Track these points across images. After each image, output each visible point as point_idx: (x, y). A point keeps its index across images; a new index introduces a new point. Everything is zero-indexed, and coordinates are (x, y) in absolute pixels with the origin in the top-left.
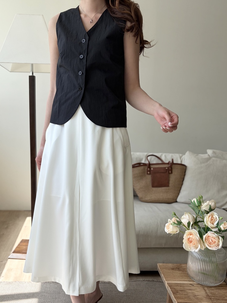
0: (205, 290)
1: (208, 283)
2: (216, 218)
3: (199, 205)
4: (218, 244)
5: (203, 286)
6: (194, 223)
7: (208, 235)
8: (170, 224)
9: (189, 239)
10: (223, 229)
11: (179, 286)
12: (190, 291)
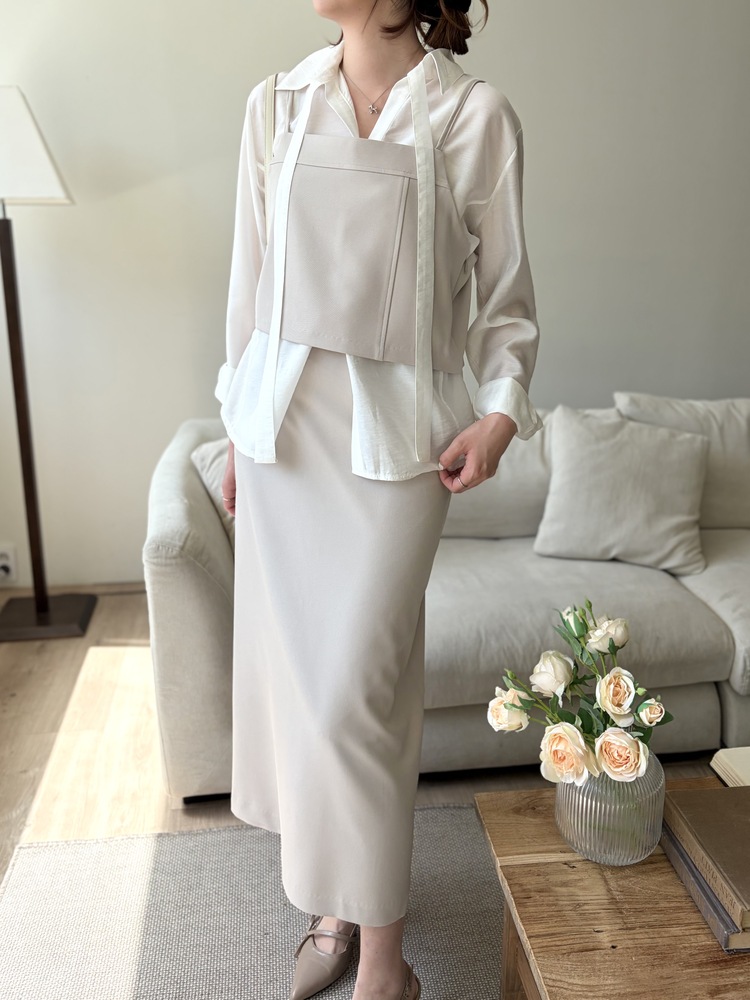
0: (606, 881)
1: (613, 859)
2: (628, 687)
3: (582, 633)
4: (636, 764)
5: (601, 867)
6: (569, 687)
7: (607, 739)
8: (501, 703)
9: (556, 752)
10: (647, 724)
11: (533, 874)
12: (564, 890)
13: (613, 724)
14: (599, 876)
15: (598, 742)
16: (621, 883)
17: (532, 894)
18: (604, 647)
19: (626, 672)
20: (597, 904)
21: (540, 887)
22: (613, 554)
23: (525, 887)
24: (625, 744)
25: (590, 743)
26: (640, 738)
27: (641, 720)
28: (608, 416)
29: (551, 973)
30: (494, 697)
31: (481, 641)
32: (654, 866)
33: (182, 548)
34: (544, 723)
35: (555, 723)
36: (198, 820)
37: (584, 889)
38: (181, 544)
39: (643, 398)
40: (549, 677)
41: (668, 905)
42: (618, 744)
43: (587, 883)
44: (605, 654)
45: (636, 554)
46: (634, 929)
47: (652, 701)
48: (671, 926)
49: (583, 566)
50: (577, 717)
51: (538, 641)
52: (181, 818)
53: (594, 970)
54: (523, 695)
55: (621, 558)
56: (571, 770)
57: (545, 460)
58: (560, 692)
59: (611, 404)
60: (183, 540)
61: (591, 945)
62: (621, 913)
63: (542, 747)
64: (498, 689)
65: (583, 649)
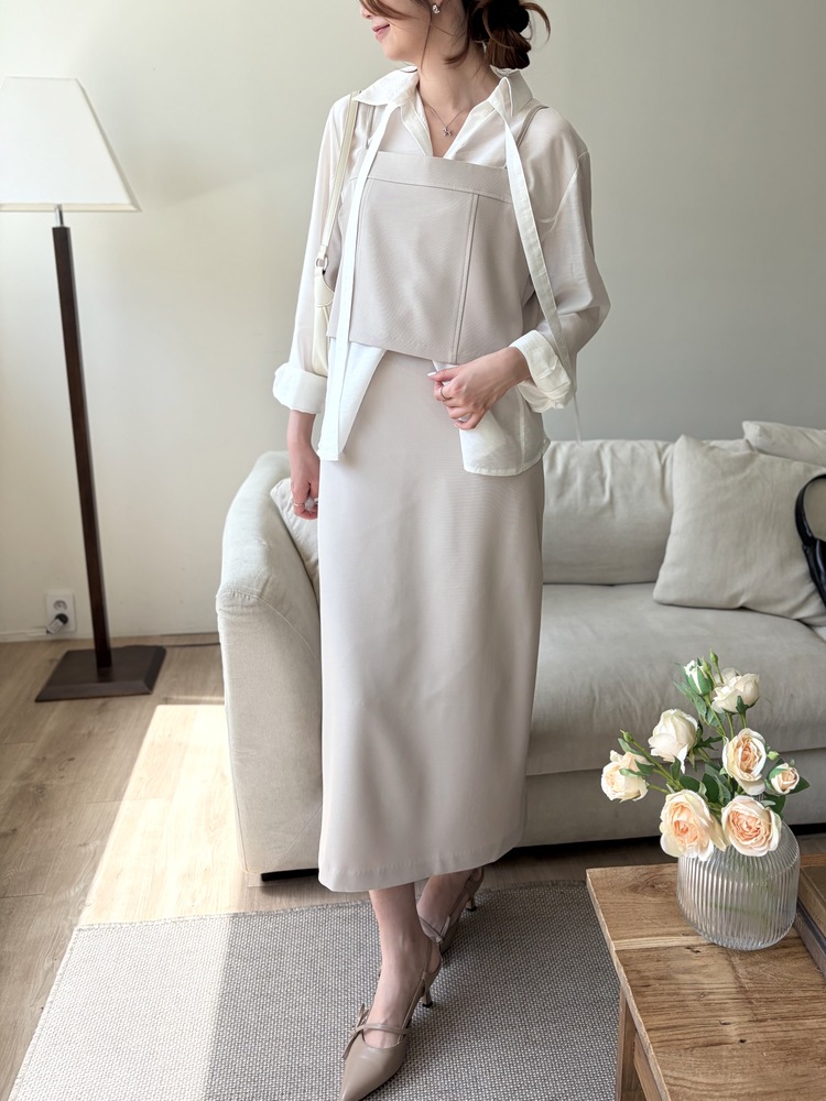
0: (734, 968)
1: (741, 942)
2: (758, 750)
3: (707, 690)
4: (768, 837)
5: (728, 952)
6: (693, 750)
7: (735, 809)
8: (617, 767)
9: (677, 823)
10: (780, 791)
11: (652, 960)
12: (687, 977)
13: (741, 792)
14: (726, 962)
15: (725, 812)
16: (750, 969)
17: (651, 982)
18: (732, 706)
19: (756, 734)
20: (724, 993)
21: (661, 974)
22: (741, 603)
23: (643, 974)
24: (755, 814)
25: (716, 813)
26: (772, 807)
27: (772, 787)
28: (735, 448)
29: (673, 1070)
30: (610, 762)
31: (594, 699)
32: (787, 951)
33: (261, 595)
34: (663, 791)
35: (676, 791)
36: (278, 899)
37: (710, 976)
38: (259, 590)
39: (775, 427)
40: (670, 739)
41: (803, 995)
42: (747, 814)
43: (712, 969)
44: (733, 714)
45: (768, 602)
46: (765, 1020)
47: (785, 766)
48: (806, 1017)
49: (708, 615)
50: (702, 785)
51: (658, 701)
52: (258, 896)
53: (720, 1067)
54: (641, 759)
55: (749, 606)
56: (695, 843)
57: (665, 497)
58: (682, 756)
59: (740, 434)
60: (261, 586)
61: (717, 1039)
62: (751, 1003)
63: (662, 817)
64: (613, 753)
65: (708, 708)
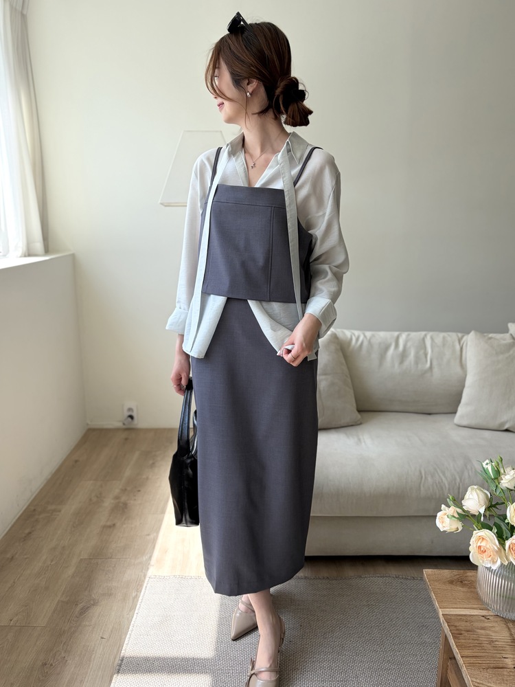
0: (509, 629)
1: (514, 616)
3: (496, 476)
5: (506, 620)
6: (488, 508)
8: (445, 514)
9: (480, 547)
11: (463, 621)
12: (483, 632)
14: (505, 626)
15: (508, 543)
17: (463, 632)
18: (511, 486)
20: (504, 642)
21: (468, 628)
22: (506, 427)
23: (459, 628)
25: (502, 543)
28: (504, 338)
29: (476, 678)
30: (441, 511)
31: (422, 477)
34: (471, 529)
35: (479, 530)
37: (496, 632)
40: (474, 501)
43: (497, 629)
44: (512, 490)
50: (494, 527)
53: (503, 680)
54: (460, 511)
55: (511, 429)
56: (490, 559)
58: (482, 511)
61: (501, 665)
63: (471, 543)
64: (443, 506)
65: (497, 486)
